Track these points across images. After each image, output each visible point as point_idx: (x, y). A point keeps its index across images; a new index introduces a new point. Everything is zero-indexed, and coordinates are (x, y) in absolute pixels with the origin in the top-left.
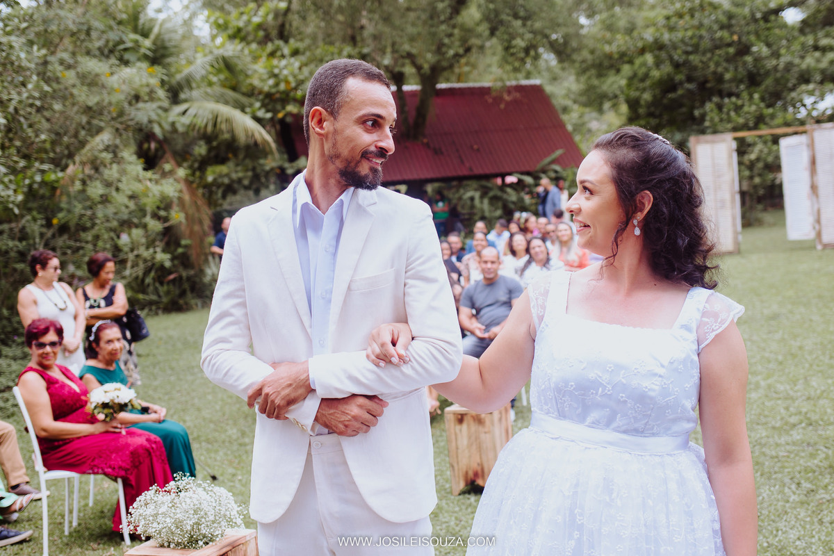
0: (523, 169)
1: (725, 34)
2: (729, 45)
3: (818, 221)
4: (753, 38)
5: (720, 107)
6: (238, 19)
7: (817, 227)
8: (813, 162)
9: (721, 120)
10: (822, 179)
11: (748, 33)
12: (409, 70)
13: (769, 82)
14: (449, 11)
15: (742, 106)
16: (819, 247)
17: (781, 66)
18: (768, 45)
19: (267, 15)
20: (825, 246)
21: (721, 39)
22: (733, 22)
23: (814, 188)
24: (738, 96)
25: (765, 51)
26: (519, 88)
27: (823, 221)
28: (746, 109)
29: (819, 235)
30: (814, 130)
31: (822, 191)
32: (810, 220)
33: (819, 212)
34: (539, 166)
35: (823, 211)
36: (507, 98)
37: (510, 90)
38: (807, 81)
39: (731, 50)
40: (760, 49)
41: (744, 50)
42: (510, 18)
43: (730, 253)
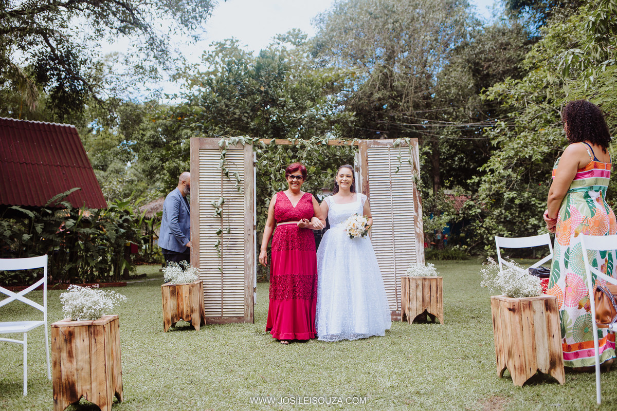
39: (259, 98)
43: (240, 319)
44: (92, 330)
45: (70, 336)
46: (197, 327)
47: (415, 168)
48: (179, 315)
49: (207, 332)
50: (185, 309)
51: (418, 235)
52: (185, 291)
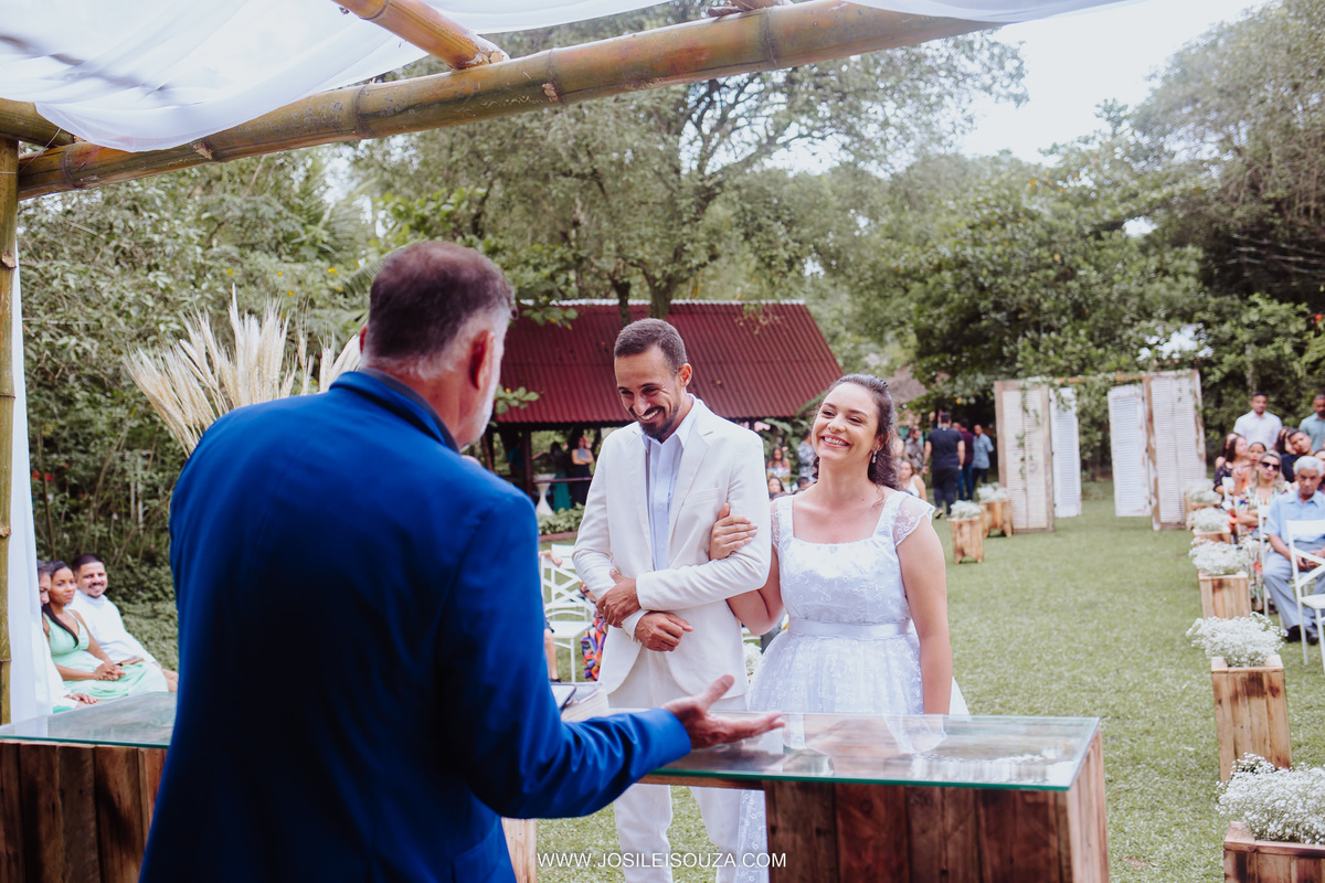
0: (780, 414)
1: (1045, 253)
2: (1049, 267)
3: (1156, 494)
4: (1079, 259)
5: (1035, 345)
6: (423, 207)
7: (1154, 501)
8: (1150, 419)
9: (1037, 361)
10: (1160, 441)
11: (1074, 252)
12: (637, 279)
13: (1100, 314)
14: (694, 209)
15: (1065, 343)
16: (1156, 527)
17: (1115, 296)
18: (1098, 268)
19: (459, 204)
20: (1164, 526)
21: (1039, 259)
22: (1054, 237)
23: (1150, 451)
24: (1059, 331)
25: (1094, 276)
26: (779, 309)
27: (1161, 494)
28: (1068, 348)
29: (1156, 510)
30: (1151, 379)
31: (1159, 456)
32: (1146, 492)
33: (1156, 481)
34: (800, 411)
35: (1160, 482)
36: (763, 322)
37: (765, 311)
38: (1149, 316)
39: (1052, 273)
40: (1087, 272)
41: (1068, 274)
42: (770, 222)
43: (1043, 530)
44: (971, 523)
45: (960, 526)
46: (1009, 535)
47: (1196, 396)
48: (994, 526)
49: (1017, 539)
50: (999, 521)
51: (1200, 456)
52: (998, 508)
